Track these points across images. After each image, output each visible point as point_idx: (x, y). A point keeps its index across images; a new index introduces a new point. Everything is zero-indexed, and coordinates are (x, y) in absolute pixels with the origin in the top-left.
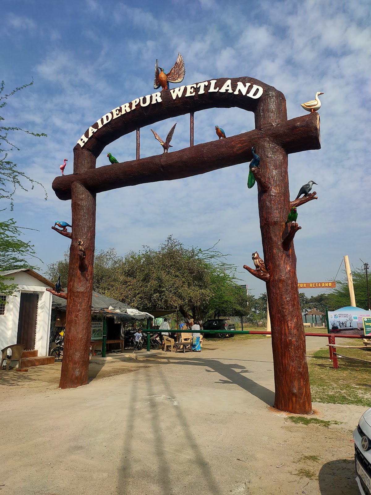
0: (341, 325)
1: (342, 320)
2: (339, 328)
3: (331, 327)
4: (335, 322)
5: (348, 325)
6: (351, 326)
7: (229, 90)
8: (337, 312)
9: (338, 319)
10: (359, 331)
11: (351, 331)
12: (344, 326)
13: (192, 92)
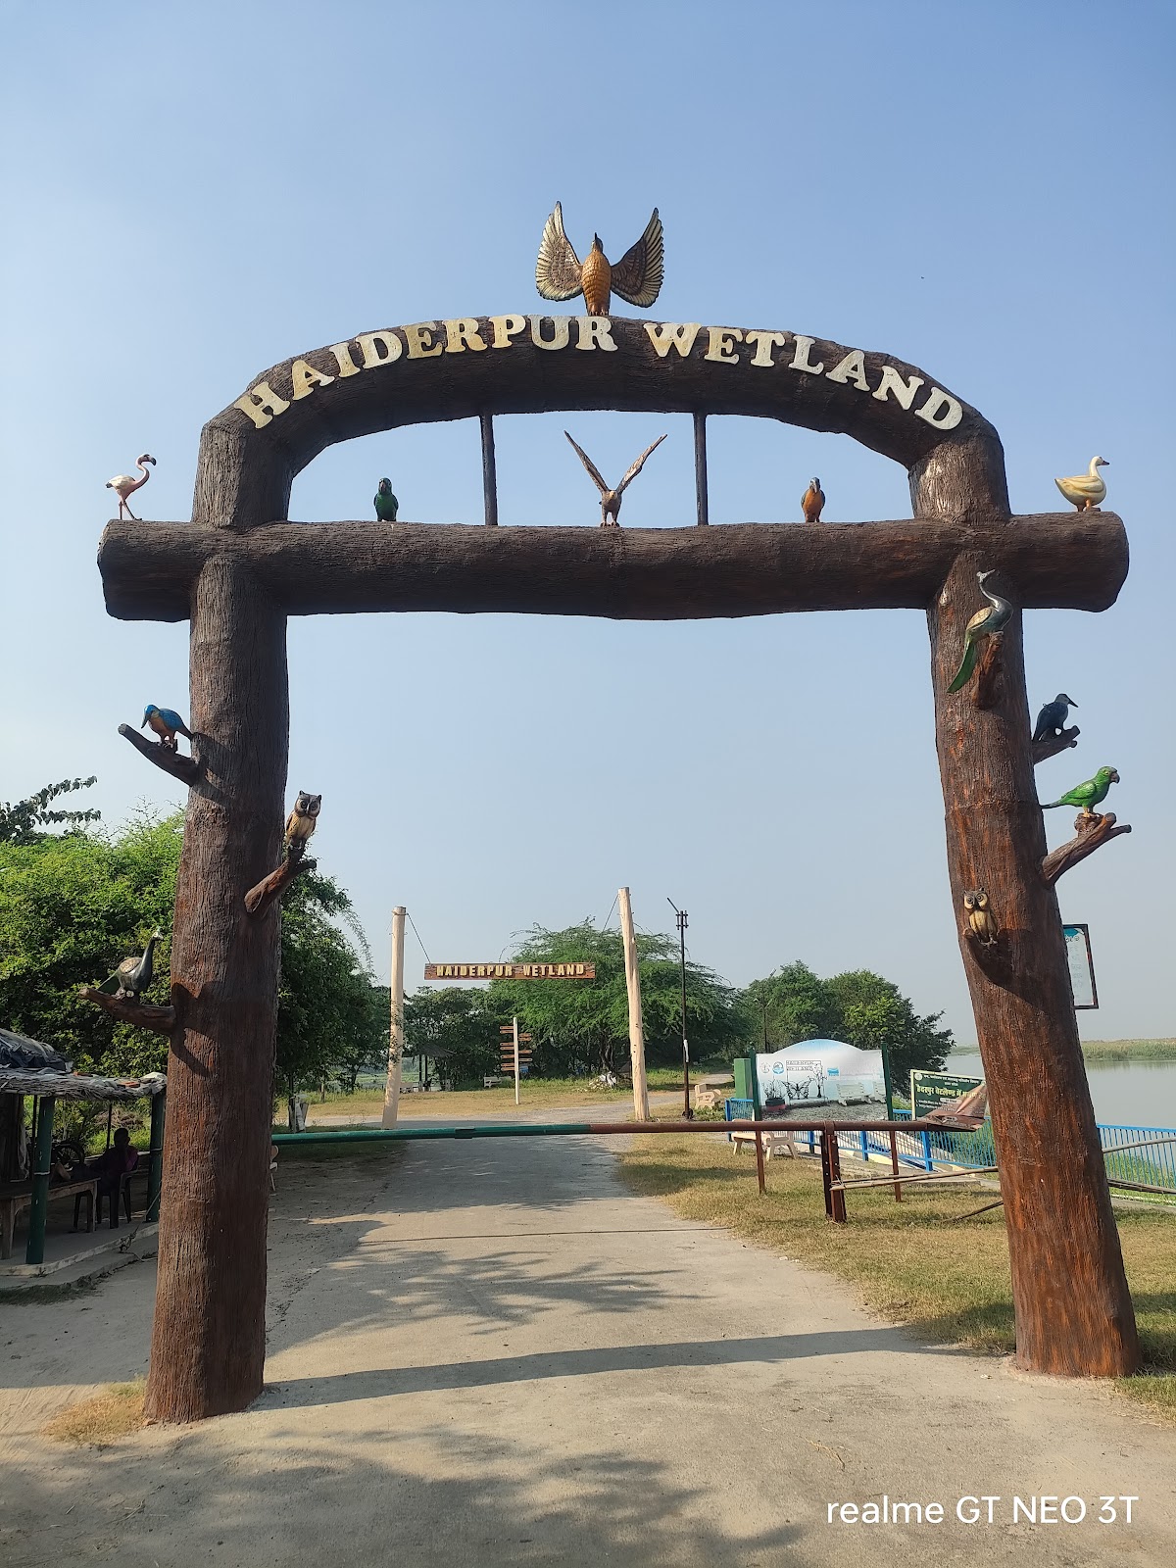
0: (793, 1091)
1: (797, 1077)
2: (788, 1102)
3: (763, 1099)
4: (776, 1085)
5: (813, 1092)
6: (820, 1096)
7: (857, 381)
8: (782, 1056)
9: (783, 1077)
10: (841, 1109)
11: (820, 1109)
12: (801, 1096)
13: (729, 351)
